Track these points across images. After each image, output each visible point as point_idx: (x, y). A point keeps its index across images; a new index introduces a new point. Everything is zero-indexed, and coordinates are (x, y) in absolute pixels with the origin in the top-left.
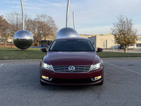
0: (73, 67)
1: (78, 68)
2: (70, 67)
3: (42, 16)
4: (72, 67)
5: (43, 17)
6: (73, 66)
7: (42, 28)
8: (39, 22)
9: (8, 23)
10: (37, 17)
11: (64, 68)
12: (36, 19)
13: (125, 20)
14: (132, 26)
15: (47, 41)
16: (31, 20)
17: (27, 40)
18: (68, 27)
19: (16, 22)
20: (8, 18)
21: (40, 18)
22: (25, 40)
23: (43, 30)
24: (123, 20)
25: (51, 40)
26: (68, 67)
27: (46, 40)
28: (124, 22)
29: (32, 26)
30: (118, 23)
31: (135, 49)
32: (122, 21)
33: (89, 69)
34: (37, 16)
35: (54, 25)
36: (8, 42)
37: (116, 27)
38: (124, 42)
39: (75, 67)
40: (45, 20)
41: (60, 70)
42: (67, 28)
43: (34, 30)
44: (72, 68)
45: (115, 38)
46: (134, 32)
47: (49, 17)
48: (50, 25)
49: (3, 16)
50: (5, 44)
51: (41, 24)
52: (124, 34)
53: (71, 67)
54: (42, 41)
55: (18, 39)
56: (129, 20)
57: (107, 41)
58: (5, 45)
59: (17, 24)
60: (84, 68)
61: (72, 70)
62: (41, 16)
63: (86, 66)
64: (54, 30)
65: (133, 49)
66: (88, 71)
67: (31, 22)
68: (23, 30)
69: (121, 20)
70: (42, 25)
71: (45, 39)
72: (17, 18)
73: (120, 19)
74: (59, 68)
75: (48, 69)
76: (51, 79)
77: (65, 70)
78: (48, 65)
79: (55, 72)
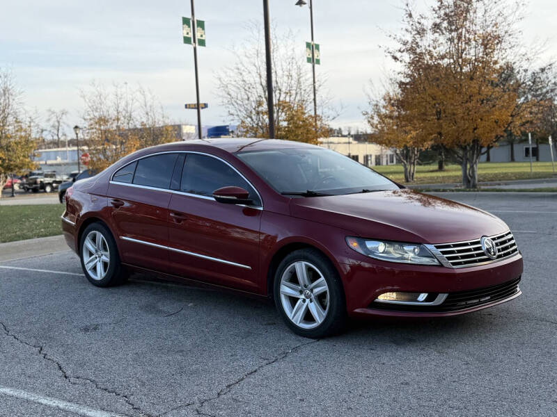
11: (470, 250)
26: (479, 243)
60: (506, 241)
74: (459, 251)
75: (409, 262)
76: (441, 299)
77: (476, 254)
78: (406, 248)
79: (454, 267)
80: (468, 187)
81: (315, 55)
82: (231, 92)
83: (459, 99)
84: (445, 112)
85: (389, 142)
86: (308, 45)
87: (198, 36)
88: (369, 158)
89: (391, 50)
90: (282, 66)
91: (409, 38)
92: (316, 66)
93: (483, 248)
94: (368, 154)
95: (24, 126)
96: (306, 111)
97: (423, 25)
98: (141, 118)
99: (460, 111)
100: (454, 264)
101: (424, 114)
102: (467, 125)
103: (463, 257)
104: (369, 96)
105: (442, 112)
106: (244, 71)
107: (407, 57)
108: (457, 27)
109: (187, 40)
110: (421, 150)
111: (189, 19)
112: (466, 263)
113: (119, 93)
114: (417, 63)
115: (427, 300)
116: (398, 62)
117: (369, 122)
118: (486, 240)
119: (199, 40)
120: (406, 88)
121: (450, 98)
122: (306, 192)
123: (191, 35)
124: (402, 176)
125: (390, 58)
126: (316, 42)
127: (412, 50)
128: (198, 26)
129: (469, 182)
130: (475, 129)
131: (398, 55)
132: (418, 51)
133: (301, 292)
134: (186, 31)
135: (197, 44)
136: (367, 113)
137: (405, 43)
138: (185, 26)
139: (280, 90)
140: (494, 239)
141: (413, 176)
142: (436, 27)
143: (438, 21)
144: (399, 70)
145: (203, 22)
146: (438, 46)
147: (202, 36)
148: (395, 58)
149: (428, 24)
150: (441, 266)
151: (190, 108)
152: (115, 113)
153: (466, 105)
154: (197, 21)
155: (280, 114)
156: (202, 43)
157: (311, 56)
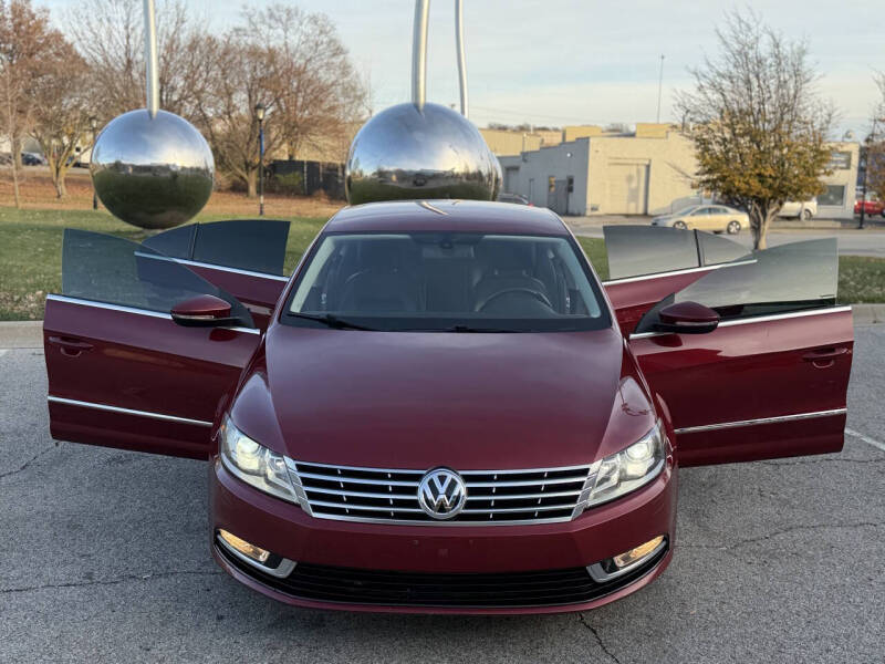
0: (453, 484)
1: (487, 491)
2: (431, 483)
3: (271, 16)
4: (442, 479)
5: (279, 20)
6: (450, 476)
7: (275, 91)
8: (254, 53)
9: (77, 56)
10: (244, 23)
11: (384, 489)
12: (237, 30)
13: (764, 48)
14: (807, 88)
15: (302, 163)
16: (211, 41)
17: (175, 176)
18: (422, 100)
19: (121, 53)
20: (77, 27)
21: (264, 29)
22: (163, 175)
23: (277, 100)
24: (751, 54)
25: (329, 160)
26: (418, 478)
27: (297, 158)
28: (760, 62)
29: (212, 73)
30: (722, 69)
31: (810, 217)
32: (746, 55)
33: (573, 499)
34: (242, 15)
35: (345, 69)
36: (78, 165)
37: (710, 93)
38: (755, 183)
39: (467, 479)
40: (294, 39)
41: (351, 500)
42: (416, 106)
43: (230, 98)
44: (442, 489)
45: (701, 156)
46: (817, 126)
47: (314, 20)
48: (321, 73)
49: (46, 11)
50: (62, 179)
51: (267, 66)
52: (756, 137)
53: (437, 483)
54: (276, 166)
55: (117, 166)
56: (786, 49)
57: (648, 167)
58: (62, 188)
59: (129, 61)
60: (536, 489)
61: (442, 508)
62: (266, 13)
63: (552, 475)
64: (342, 99)
65: (798, 218)
66: (568, 512)
67: (211, 50)
68: (150, 113)
69: (740, 53)
70: (276, 71)
71: (291, 157)
72: (127, 28)
73: (737, 47)
93: (419, 491)
118: (434, 476)
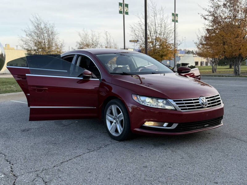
44: (204, 101)
61: (205, 105)
74: (186, 103)
75: (160, 107)
76: (175, 126)
77: (196, 105)
78: (159, 101)
79: (182, 111)
80: (236, 75)
81: (176, 19)
82: (137, 34)
83: (233, 36)
84: (227, 42)
85: (206, 55)
86: (173, 14)
87: (125, 10)
88: (203, 63)
89: (203, 15)
90: (158, 22)
91: (212, 10)
92: (176, 23)
93: (200, 102)
94: (202, 61)
95: (59, 47)
96: (167, 42)
97: (219, 4)
98: (105, 45)
99: (233, 42)
100: (182, 109)
101: (217, 43)
102: (236, 48)
103: (188, 106)
104: (197, 36)
105: (226, 42)
106: (142, 24)
107: (211, 18)
108: (233, 5)
109: (120, 12)
110: (220, 59)
111: (122, 3)
112: (189, 109)
113: (93, 34)
114: (215, 21)
115: (167, 126)
116: (207, 20)
117: (198, 47)
118: (202, 98)
119: (125, 12)
120: (210, 32)
121: (229, 36)
122: (122, 73)
123: (122, 10)
124: (211, 70)
125: (203, 18)
126: (176, 13)
127: (213, 15)
128: (125, 6)
129: (237, 73)
130: (240, 50)
131: (207, 17)
132: (216, 15)
133: (114, 119)
134: (121, 8)
135: (125, 14)
136: (197, 43)
137: (210, 12)
138: (120, 6)
139: (157, 33)
140: (207, 98)
141: (216, 70)
142: (225, 5)
143: (225, 3)
144: (207, 24)
145: (128, 4)
146: (225, 13)
147: (127, 10)
148: (205, 19)
149: (221, 4)
150: (176, 110)
151: (131, 42)
152: (92, 42)
153: (236, 39)
154: (125, 4)
155: (156, 42)
156: (127, 13)
157: (174, 19)
